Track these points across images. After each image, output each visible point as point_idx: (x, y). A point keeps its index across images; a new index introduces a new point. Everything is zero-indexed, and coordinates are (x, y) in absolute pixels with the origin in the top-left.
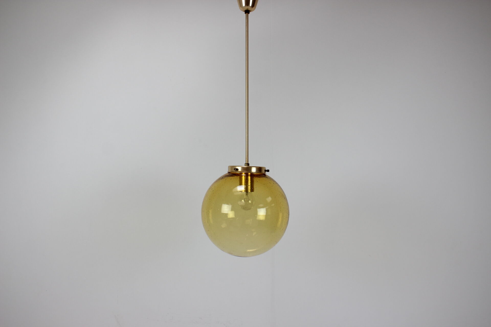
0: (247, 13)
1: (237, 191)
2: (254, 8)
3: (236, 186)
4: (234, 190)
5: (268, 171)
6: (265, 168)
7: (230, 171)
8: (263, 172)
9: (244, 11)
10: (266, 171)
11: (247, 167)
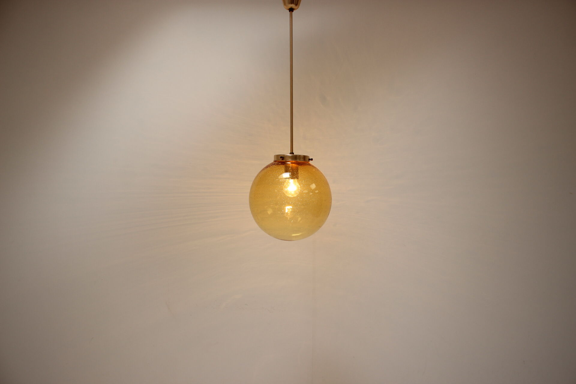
0: (291, 11)
1: (282, 179)
2: (298, 6)
3: (281, 174)
4: (279, 177)
5: (312, 160)
6: (309, 157)
7: (276, 160)
8: (307, 159)
9: (288, 10)
10: (309, 160)
11: (292, 156)
